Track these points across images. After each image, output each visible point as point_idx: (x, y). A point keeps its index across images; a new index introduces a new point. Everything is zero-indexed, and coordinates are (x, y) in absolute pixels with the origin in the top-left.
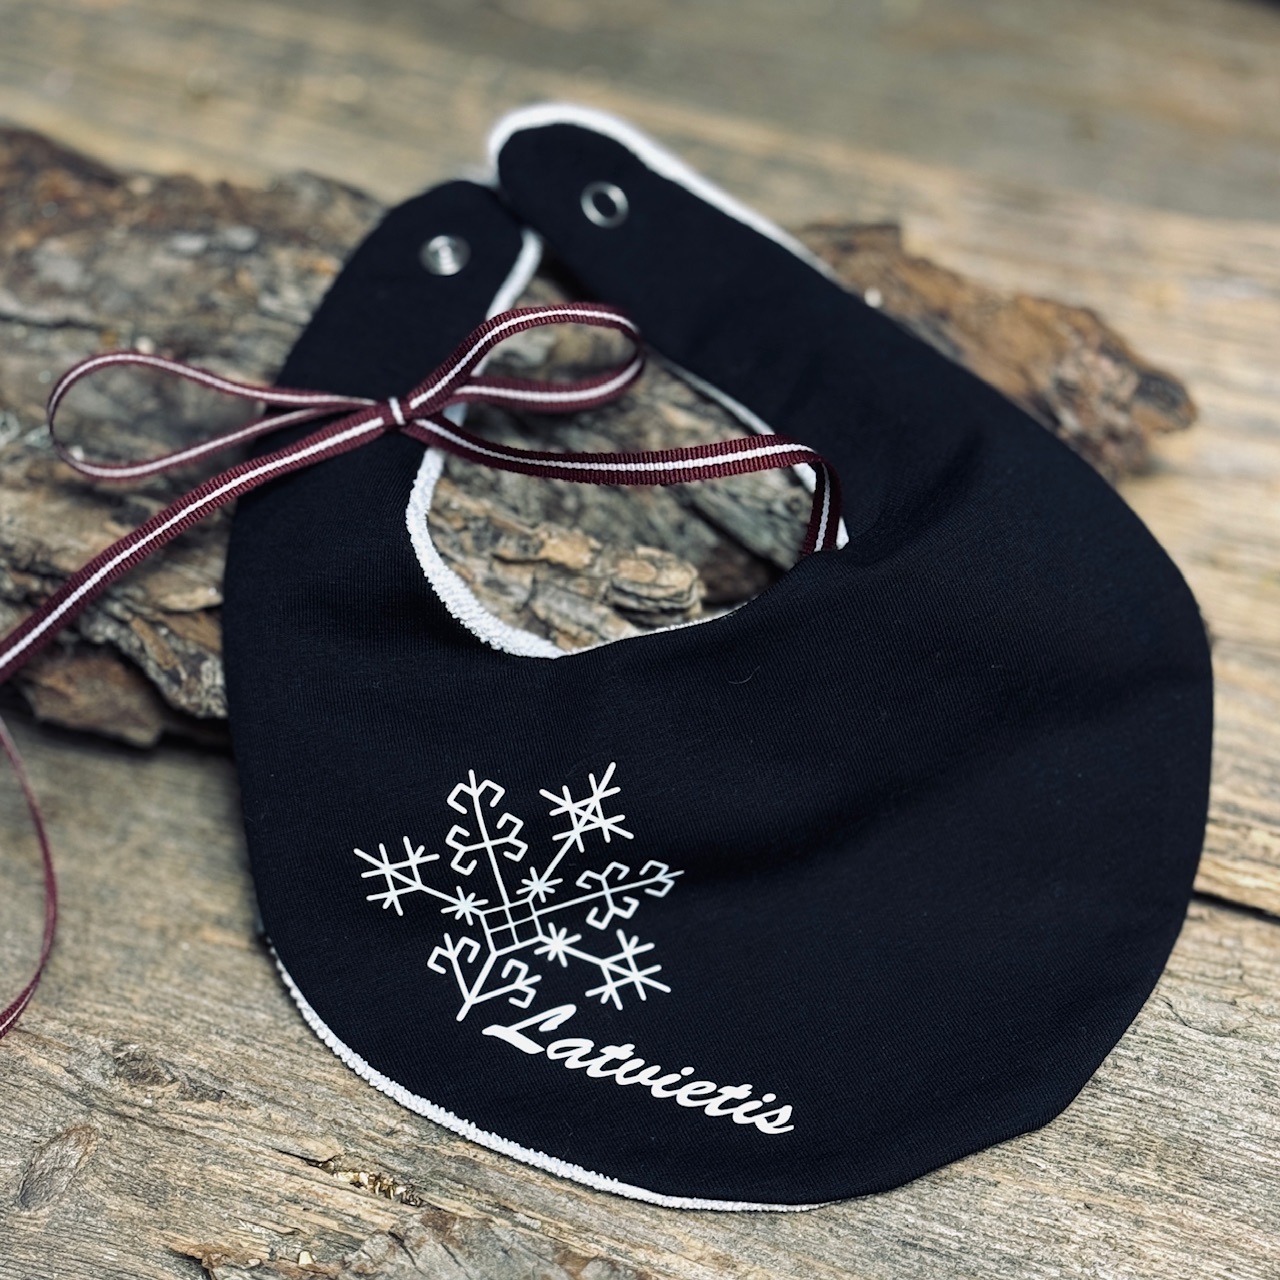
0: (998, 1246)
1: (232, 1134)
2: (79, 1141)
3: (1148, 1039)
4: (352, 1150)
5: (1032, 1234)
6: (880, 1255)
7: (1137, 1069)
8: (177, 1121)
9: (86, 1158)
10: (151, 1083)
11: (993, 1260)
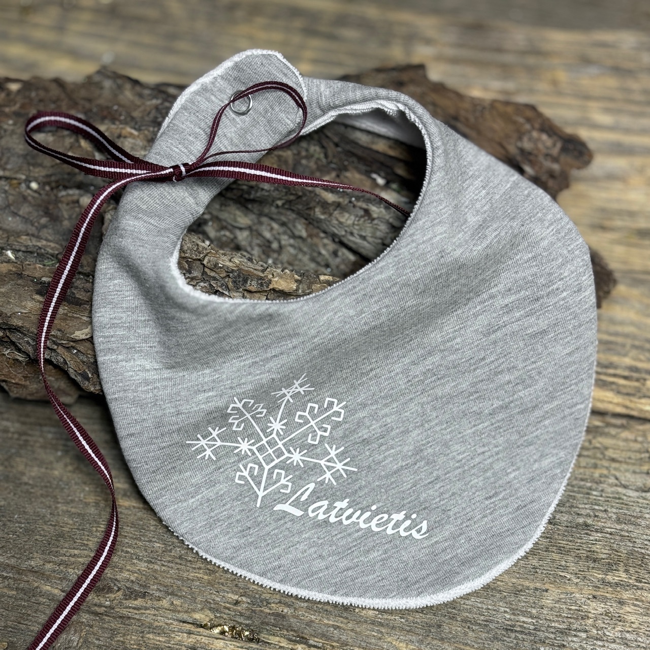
0: (553, 625)
1: (155, 615)
2: (76, 631)
3: (609, 499)
4: (218, 615)
5: (569, 616)
6: (496, 638)
7: (606, 516)
8: (125, 612)
9: (81, 640)
10: (107, 593)
11: (552, 633)
